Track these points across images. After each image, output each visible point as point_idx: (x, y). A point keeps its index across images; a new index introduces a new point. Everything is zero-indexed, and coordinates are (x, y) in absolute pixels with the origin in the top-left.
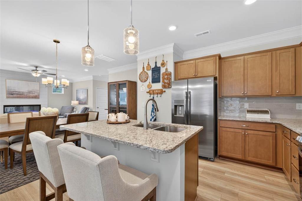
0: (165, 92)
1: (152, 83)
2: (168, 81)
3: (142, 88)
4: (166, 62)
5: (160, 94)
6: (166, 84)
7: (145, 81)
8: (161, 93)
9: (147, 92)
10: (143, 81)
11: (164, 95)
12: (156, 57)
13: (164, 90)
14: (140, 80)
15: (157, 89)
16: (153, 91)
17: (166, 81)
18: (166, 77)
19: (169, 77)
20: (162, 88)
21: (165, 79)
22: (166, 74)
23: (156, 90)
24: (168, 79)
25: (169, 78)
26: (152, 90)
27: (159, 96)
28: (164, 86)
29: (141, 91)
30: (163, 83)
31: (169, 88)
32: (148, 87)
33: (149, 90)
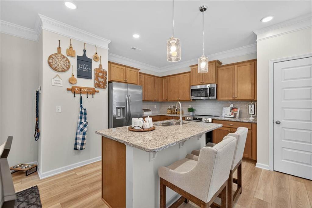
0: (98, 92)
1: (77, 77)
2: (103, 79)
3: (55, 80)
4: (100, 57)
5: (91, 94)
6: (100, 83)
7: (64, 71)
8: (93, 93)
9: (68, 90)
10: (60, 70)
11: (96, 95)
12: (85, 44)
13: (97, 90)
15: (87, 88)
16: (81, 89)
17: (100, 79)
19: (104, 75)
20: (94, 87)
21: (99, 76)
22: (101, 71)
23: (85, 88)
24: (102, 78)
25: (104, 77)
26: (78, 87)
27: (90, 96)
28: (98, 86)
29: (52, 86)
30: (96, 81)
31: (104, 88)
32: (69, 81)
33: (72, 87)
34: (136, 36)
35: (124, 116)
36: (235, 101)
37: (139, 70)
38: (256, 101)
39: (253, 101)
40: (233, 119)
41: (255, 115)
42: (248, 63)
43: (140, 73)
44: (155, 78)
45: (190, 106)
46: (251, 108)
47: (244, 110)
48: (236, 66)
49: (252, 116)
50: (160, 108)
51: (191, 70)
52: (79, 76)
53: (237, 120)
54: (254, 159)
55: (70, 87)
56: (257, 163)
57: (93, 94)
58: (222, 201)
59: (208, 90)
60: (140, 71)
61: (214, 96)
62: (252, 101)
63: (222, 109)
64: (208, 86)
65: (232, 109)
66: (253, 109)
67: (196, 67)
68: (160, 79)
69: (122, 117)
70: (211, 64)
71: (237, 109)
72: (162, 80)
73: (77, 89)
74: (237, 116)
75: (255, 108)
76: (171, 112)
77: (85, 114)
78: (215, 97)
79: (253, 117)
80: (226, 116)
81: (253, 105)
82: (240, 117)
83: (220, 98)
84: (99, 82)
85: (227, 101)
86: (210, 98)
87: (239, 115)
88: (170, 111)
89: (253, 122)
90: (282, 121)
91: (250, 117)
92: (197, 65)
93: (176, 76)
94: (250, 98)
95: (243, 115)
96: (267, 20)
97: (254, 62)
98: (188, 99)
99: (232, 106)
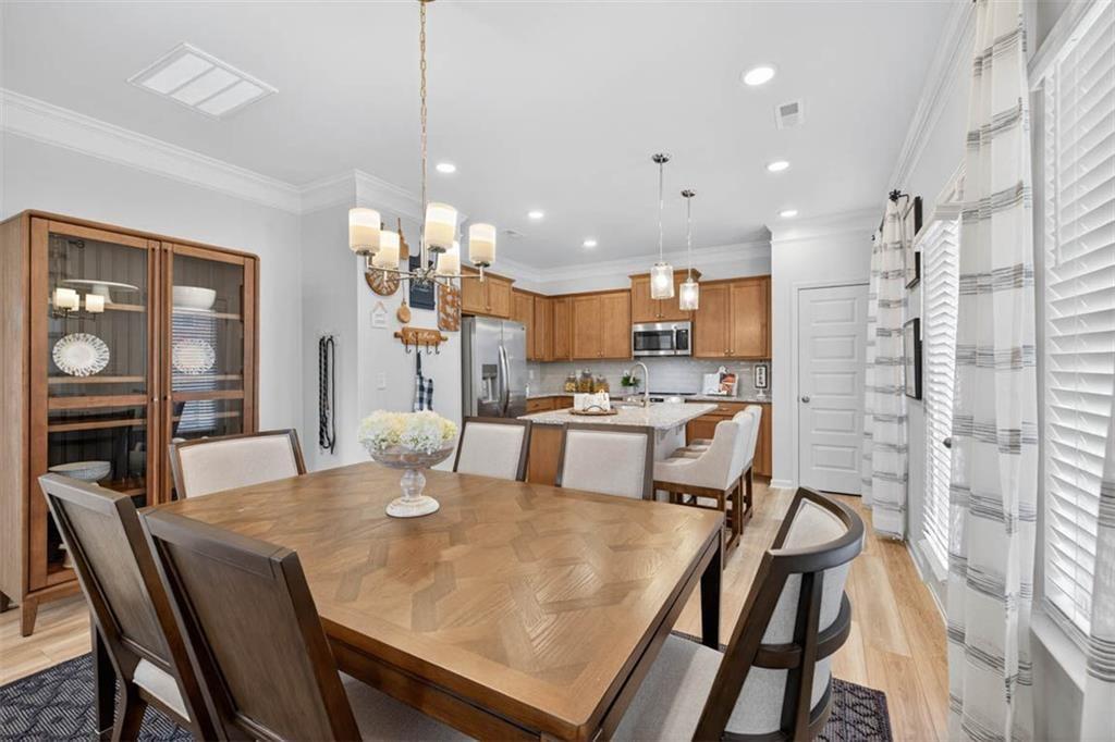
0: (446, 339)
1: (411, 306)
2: (453, 310)
3: (378, 315)
5: (433, 344)
6: (450, 320)
7: (391, 293)
8: (437, 342)
9: (396, 335)
10: (385, 291)
11: (442, 347)
13: (443, 334)
14: (370, 285)
15: (427, 330)
16: (417, 334)
17: (449, 310)
18: (449, 298)
19: (456, 300)
20: (438, 329)
21: (447, 303)
22: (451, 290)
23: (424, 331)
24: (453, 306)
25: (456, 305)
26: (412, 330)
27: (432, 349)
28: (445, 325)
29: (374, 328)
30: (442, 315)
31: (456, 330)
32: (399, 317)
33: (403, 329)
34: (536, 215)
35: (494, 398)
36: (729, 359)
37: (511, 281)
38: (770, 360)
39: (764, 360)
40: (725, 399)
41: (767, 388)
42: (755, 282)
43: (515, 290)
44: (537, 299)
45: (626, 372)
46: (760, 373)
47: (747, 380)
48: (732, 285)
49: (761, 390)
50: (542, 379)
51: (633, 286)
52: (413, 304)
53: (733, 399)
54: (766, 474)
55: (399, 331)
56: (772, 481)
57: (437, 344)
58: (734, 506)
59: (675, 335)
60: (514, 285)
61: (686, 348)
62: (761, 361)
63: (702, 378)
64: (673, 327)
65: (723, 377)
66: (763, 376)
67: (647, 279)
68: (547, 301)
69: (490, 400)
70: (680, 276)
71: (733, 376)
72: (553, 304)
73: (411, 334)
74: (734, 393)
75: (769, 375)
76: (577, 388)
77: (430, 391)
78: (689, 352)
79: (764, 392)
80: (711, 392)
81: (764, 369)
82: (739, 394)
83: (699, 354)
84: (448, 315)
85: (712, 359)
86: (679, 352)
87: (738, 390)
88: (573, 385)
89: (765, 401)
90: (813, 397)
91: (758, 392)
92: (648, 275)
93: (594, 297)
94: (760, 354)
95: (744, 389)
96: (789, 214)
97: (765, 281)
98: (625, 354)
99: (722, 370)
